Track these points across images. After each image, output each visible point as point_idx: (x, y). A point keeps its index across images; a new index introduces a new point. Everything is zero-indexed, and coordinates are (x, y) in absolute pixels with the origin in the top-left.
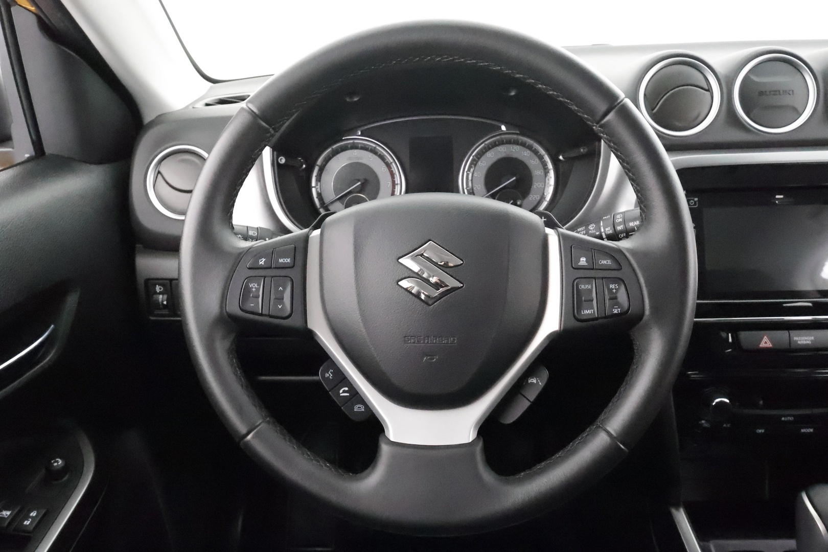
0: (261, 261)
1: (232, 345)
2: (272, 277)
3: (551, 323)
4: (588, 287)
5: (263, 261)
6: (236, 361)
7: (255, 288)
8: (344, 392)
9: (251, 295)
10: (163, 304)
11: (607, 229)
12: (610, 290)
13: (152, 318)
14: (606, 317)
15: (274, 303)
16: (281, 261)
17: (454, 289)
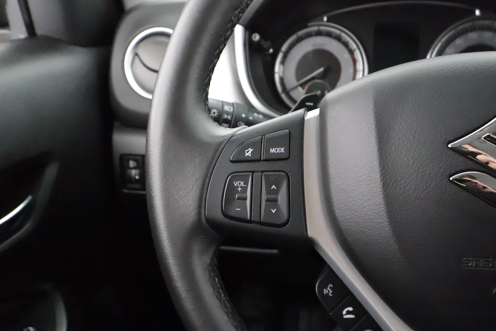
0: (247, 152)
1: (212, 259)
2: (263, 172)
5: (250, 152)
6: (218, 280)
7: (241, 187)
8: (348, 313)
9: (237, 197)
10: (135, 179)
13: (125, 191)
15: (266, 205)
16: (273, 150)
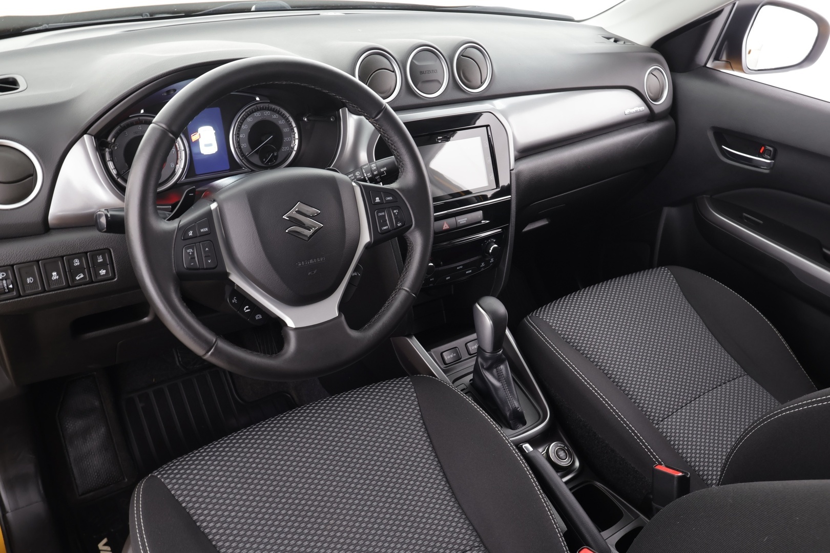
3: (366, 238)
4: (383, 214)
5: (191, 233)
8: (247, 309)
10: (8, 288)
11: (368, 175)
12: (394, 214)
14: (395, 229)
15: (205, 259)
16: (202, 230)
17: (320, 228)
